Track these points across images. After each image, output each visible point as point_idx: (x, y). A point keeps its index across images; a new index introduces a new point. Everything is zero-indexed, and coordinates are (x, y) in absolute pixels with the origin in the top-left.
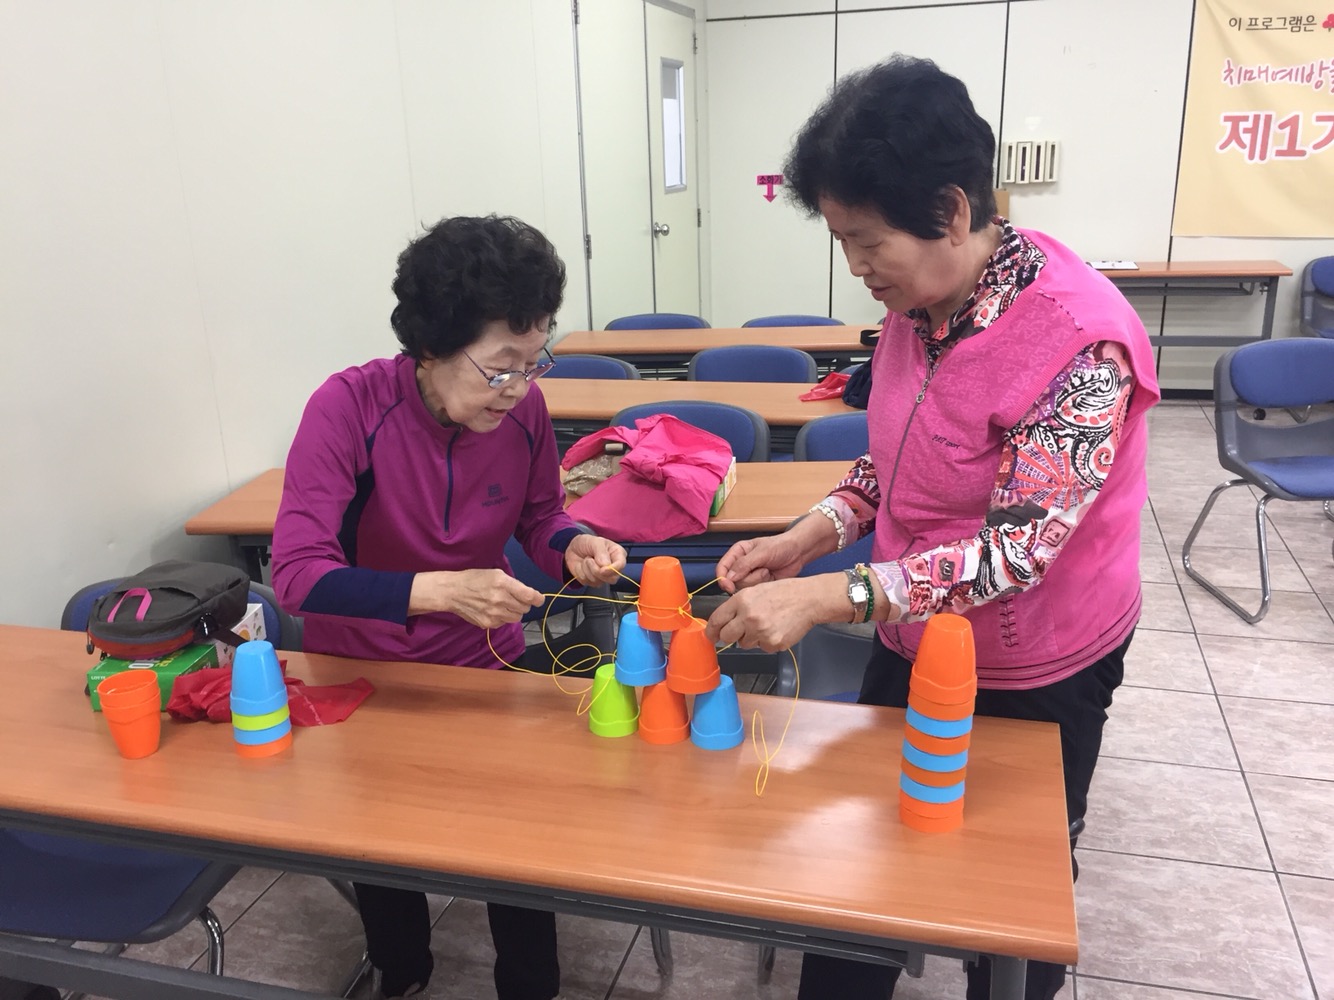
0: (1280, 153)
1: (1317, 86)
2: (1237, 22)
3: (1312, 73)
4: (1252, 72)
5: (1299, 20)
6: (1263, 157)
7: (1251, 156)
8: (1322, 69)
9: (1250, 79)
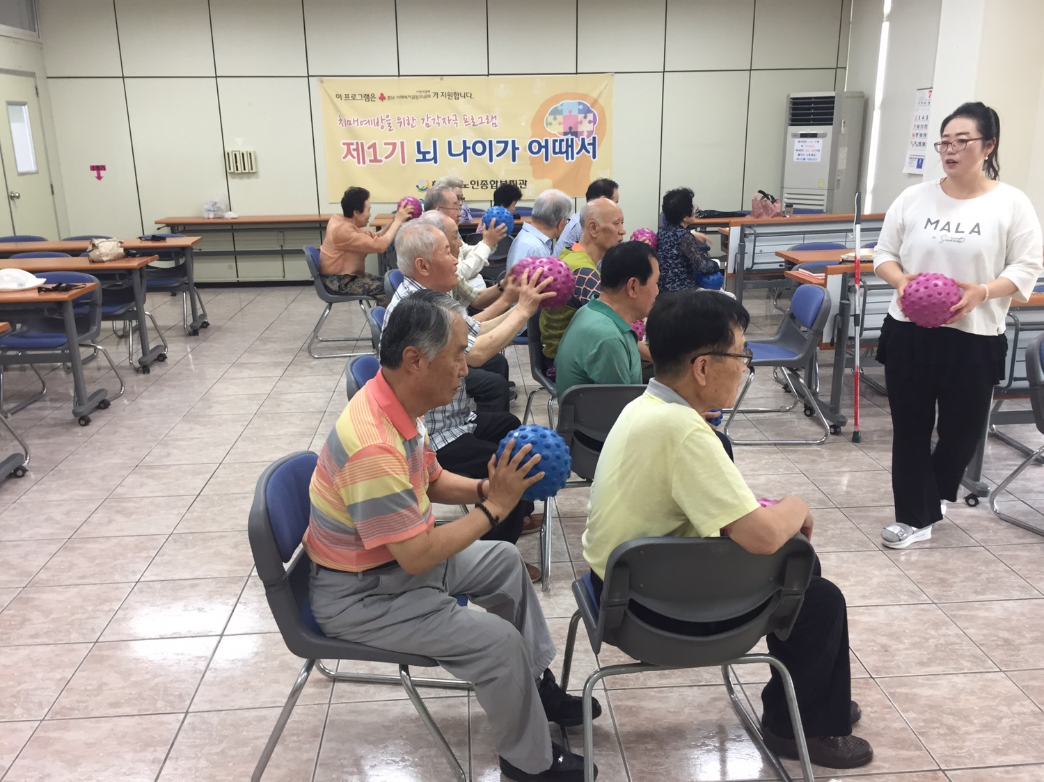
0: (371, 161)
1: (382, 128)
2: (339, 96)
3: (378, 122)
4: (350, 121)
5: (368, 95)
6: (364, 163)
7: (359, 163)
8: (382, 120)
9: (350, 124)
